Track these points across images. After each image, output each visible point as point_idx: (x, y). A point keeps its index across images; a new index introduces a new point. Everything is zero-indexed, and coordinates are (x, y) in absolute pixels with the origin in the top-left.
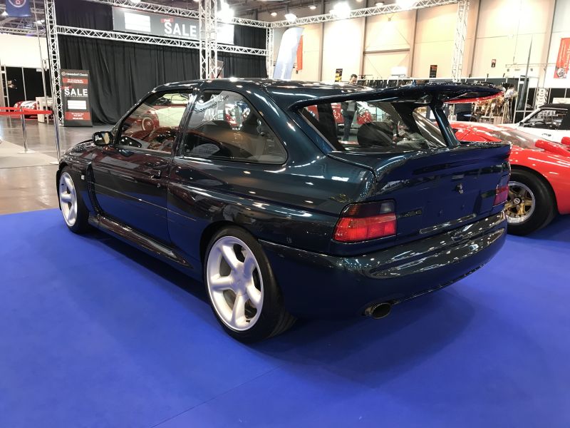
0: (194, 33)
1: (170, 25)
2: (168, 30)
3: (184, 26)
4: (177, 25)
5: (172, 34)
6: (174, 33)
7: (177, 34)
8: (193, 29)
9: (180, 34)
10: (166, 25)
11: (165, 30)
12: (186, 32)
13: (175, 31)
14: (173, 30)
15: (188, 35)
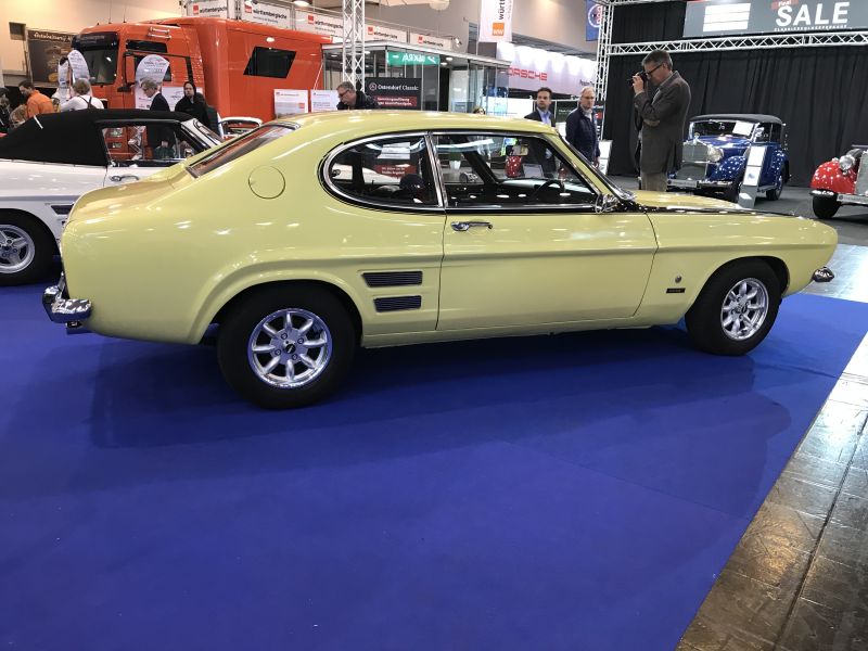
0: (841, 17)
1: (790, 10)
2: (784, 20)
3: (820, 7)
4: (804, 8)
5: (791, 25)
6: (796, 23)
7: (802, 24)
8: (842, 8)
9: (808, 23)
10: (780, 13)
11: (778, 22)
12: (822, 18)
13: (799, 18)
14: (794, 17)
15: (827, 22)
